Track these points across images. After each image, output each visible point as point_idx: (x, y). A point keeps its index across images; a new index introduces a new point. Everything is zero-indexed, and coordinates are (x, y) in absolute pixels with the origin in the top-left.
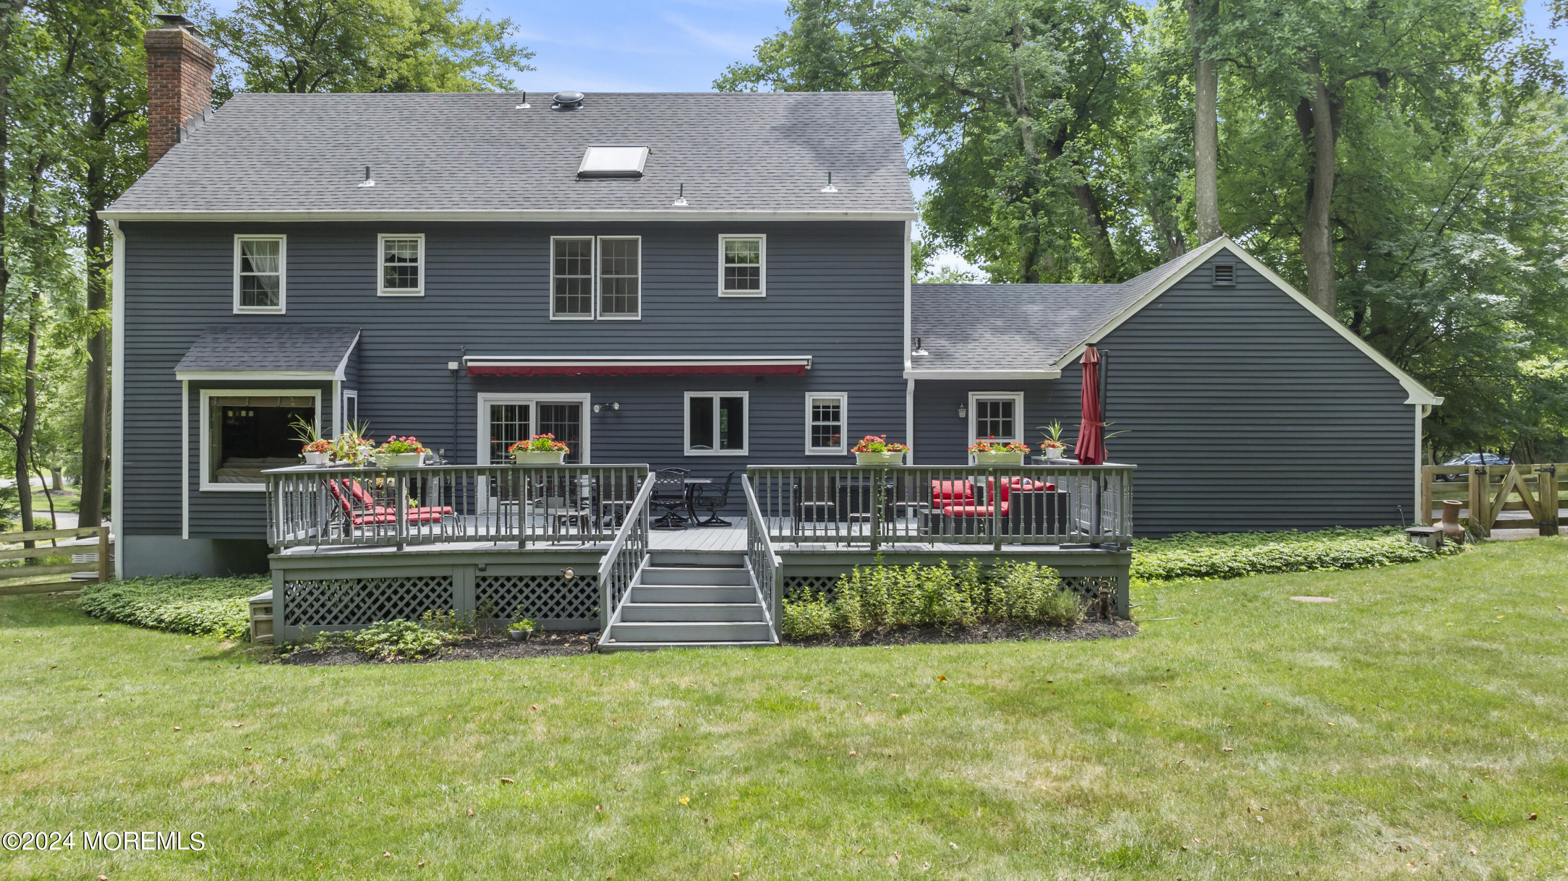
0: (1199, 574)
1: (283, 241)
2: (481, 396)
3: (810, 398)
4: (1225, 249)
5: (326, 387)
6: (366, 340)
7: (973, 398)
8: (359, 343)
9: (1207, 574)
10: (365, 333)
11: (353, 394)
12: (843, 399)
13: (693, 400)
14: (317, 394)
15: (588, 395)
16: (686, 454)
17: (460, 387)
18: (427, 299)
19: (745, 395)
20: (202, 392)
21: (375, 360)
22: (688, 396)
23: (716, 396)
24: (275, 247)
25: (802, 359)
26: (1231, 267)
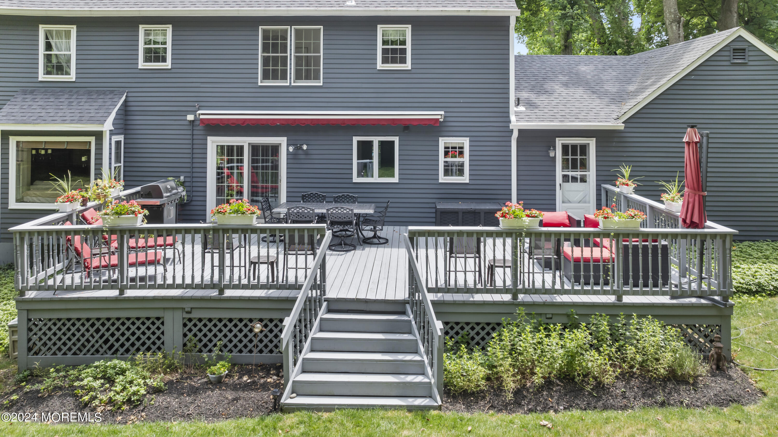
0: (750, 292)
1: (73, 29)
2: (210, 139)
3: (443, 142)
4: (740, 36)
5: (99, 135)
6: (130, 99)
7: (559, 142)
8: (125, 101)
9: (757, 292)
10: (130, 94)
11: (121, 138)
12: (466, 142)
13: (358, 142)
14: (92, 139)
15: (285, 139)
16: (354, 181)
17: (195, 132)
18: (173, 71)
19: (396, 139)
20: (11, 138)
21: (137, 113)
22: (355, 139)
23: (376, 140)
24: (68, 34)
25: (438, 114)
26: (744, 49)
